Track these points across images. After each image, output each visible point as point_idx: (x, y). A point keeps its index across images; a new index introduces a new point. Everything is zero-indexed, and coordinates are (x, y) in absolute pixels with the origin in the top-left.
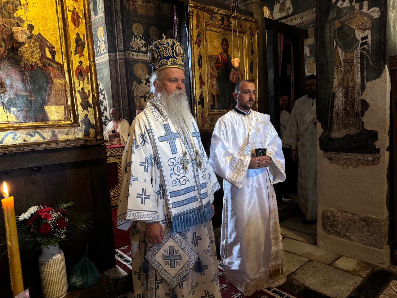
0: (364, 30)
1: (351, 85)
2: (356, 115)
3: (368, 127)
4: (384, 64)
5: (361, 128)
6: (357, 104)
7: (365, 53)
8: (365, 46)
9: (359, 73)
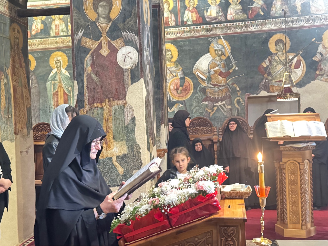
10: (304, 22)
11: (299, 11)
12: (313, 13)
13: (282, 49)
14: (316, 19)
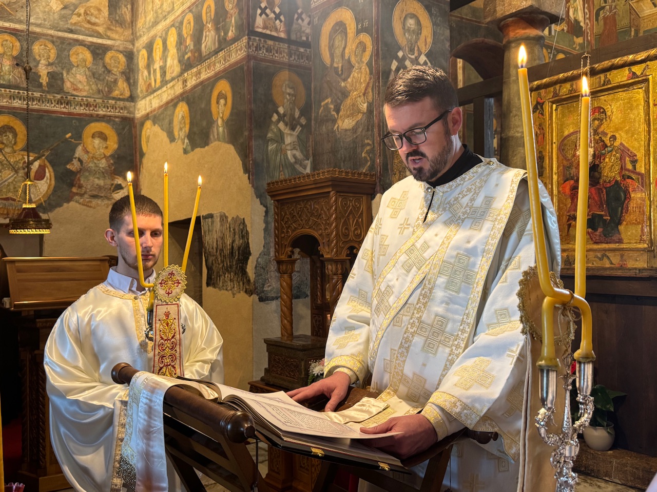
10: (52, 103)
11: (44, 83)
12: (68, 93)
13: (13, 142)
14: (72, 102)
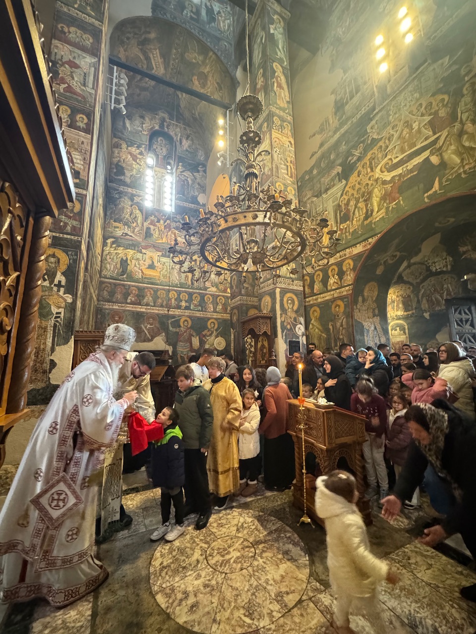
0: (59, 307)
1: (42, 347)
2: (44, 372)
3: (53, 382)
4: (72, 335)
5: (47, 383)
6: (46, 363)
7: (58, 324)
8: (58, 319)
9: (51, 338)
